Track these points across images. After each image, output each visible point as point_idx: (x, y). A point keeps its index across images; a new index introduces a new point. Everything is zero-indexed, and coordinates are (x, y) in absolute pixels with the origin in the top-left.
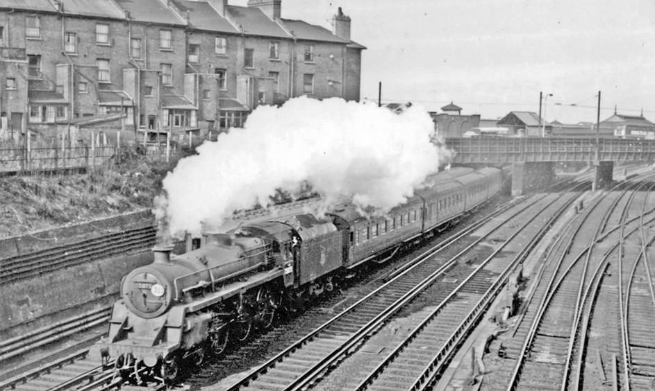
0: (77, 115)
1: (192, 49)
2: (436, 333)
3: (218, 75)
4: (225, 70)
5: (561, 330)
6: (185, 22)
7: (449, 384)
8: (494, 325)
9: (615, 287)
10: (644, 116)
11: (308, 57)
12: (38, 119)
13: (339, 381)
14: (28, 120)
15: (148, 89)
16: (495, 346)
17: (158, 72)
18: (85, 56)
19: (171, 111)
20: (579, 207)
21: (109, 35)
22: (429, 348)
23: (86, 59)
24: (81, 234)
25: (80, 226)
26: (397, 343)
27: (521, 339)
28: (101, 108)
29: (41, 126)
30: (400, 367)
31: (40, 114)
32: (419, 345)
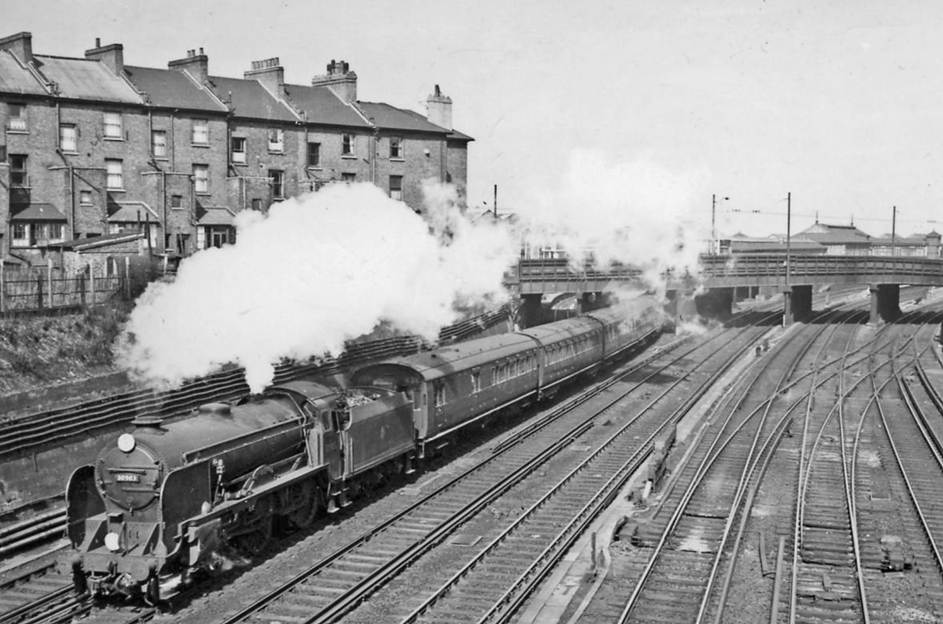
0: (77, 235)
1: (236, 144)
2: (555, 516)
3: (272, 179)
4: (282, 171)
5: (719, 508)
6: (225, 108)
7: (561, 582)
8: (631, 504)
9: (796, 450)
10: (854, 225)
11: (394, 152)
12: (25, 242)
13: (417, 582)
14: (11, 243)
15: (176, 199)
16: (628, 532)
17: (190, 176)
18: (89, 155)
19: (208, 228)
20: (762, 348)
21: (122, 126)
22: (543, 537)
23: (90, 159)
24: (75, 396)
25: (71, 385)
26: (499, 530)
27: (665, 521)
28: (111, 226)
29: (28, 251)
30: (501, 562)
31: (27, 236)
32: (529, 532)
